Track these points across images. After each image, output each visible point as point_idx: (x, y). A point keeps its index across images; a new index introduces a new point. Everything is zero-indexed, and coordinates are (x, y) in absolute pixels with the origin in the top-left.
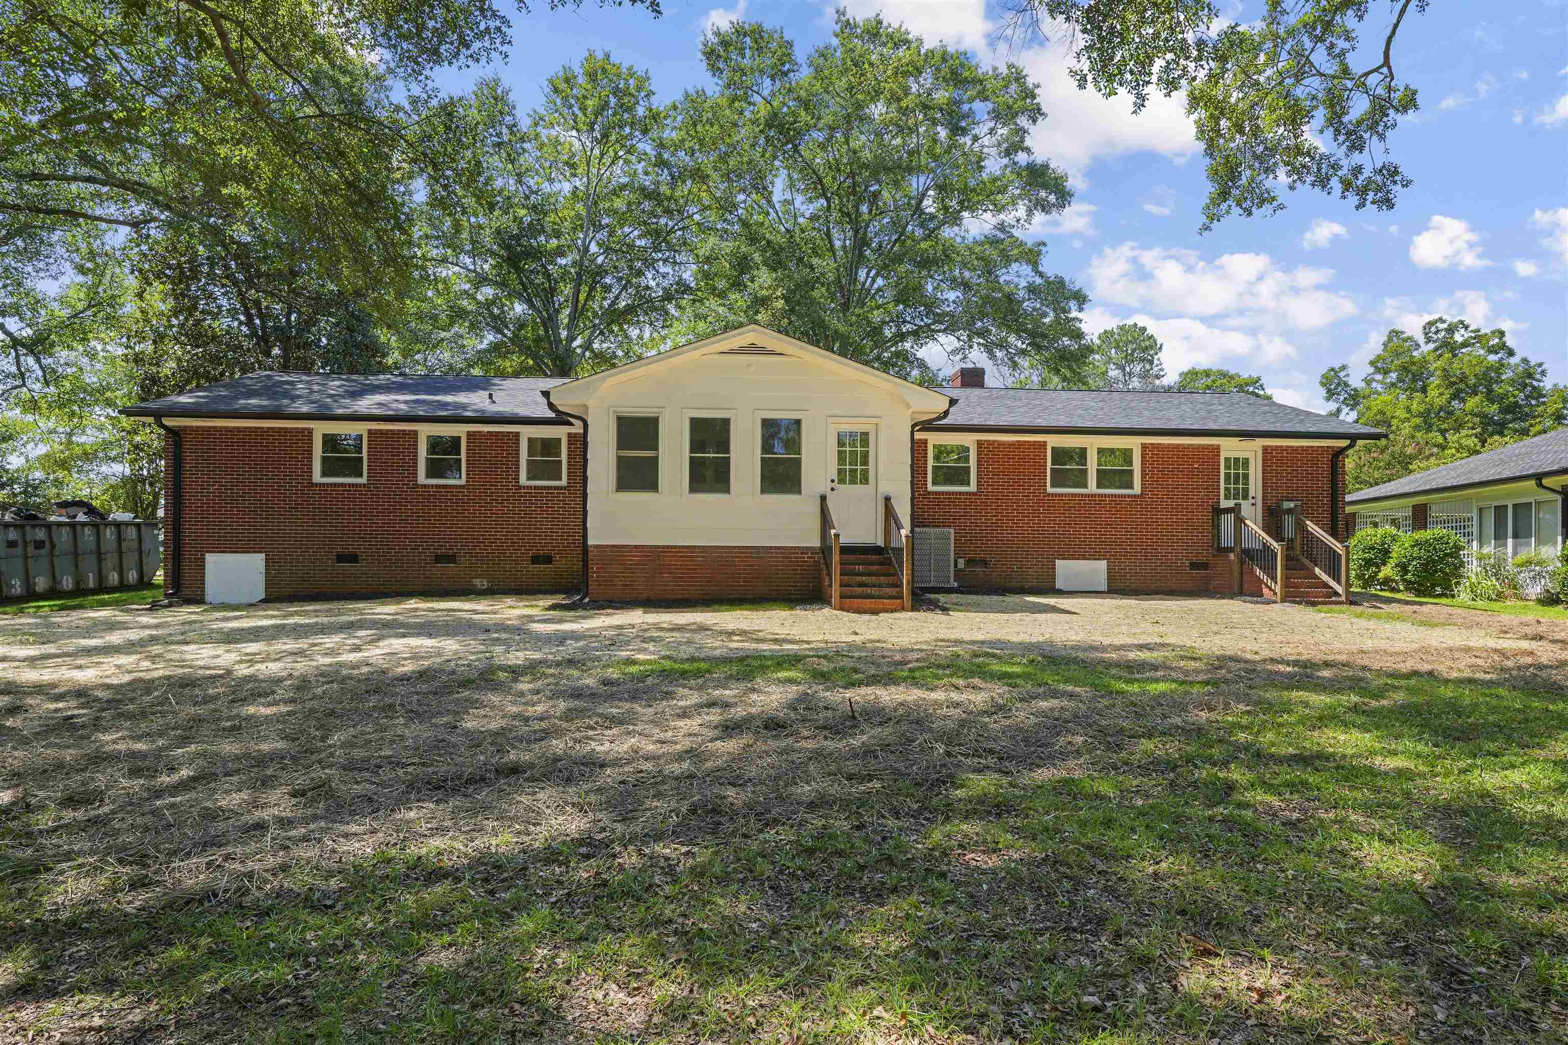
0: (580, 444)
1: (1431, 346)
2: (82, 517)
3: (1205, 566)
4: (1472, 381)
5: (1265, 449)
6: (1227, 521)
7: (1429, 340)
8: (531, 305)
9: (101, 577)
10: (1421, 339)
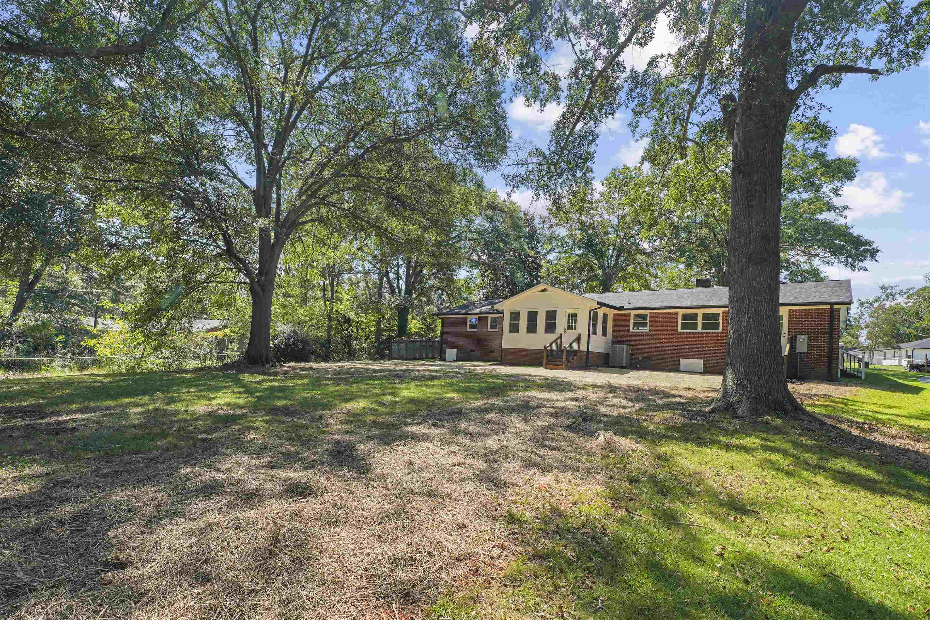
5: (790, 310)
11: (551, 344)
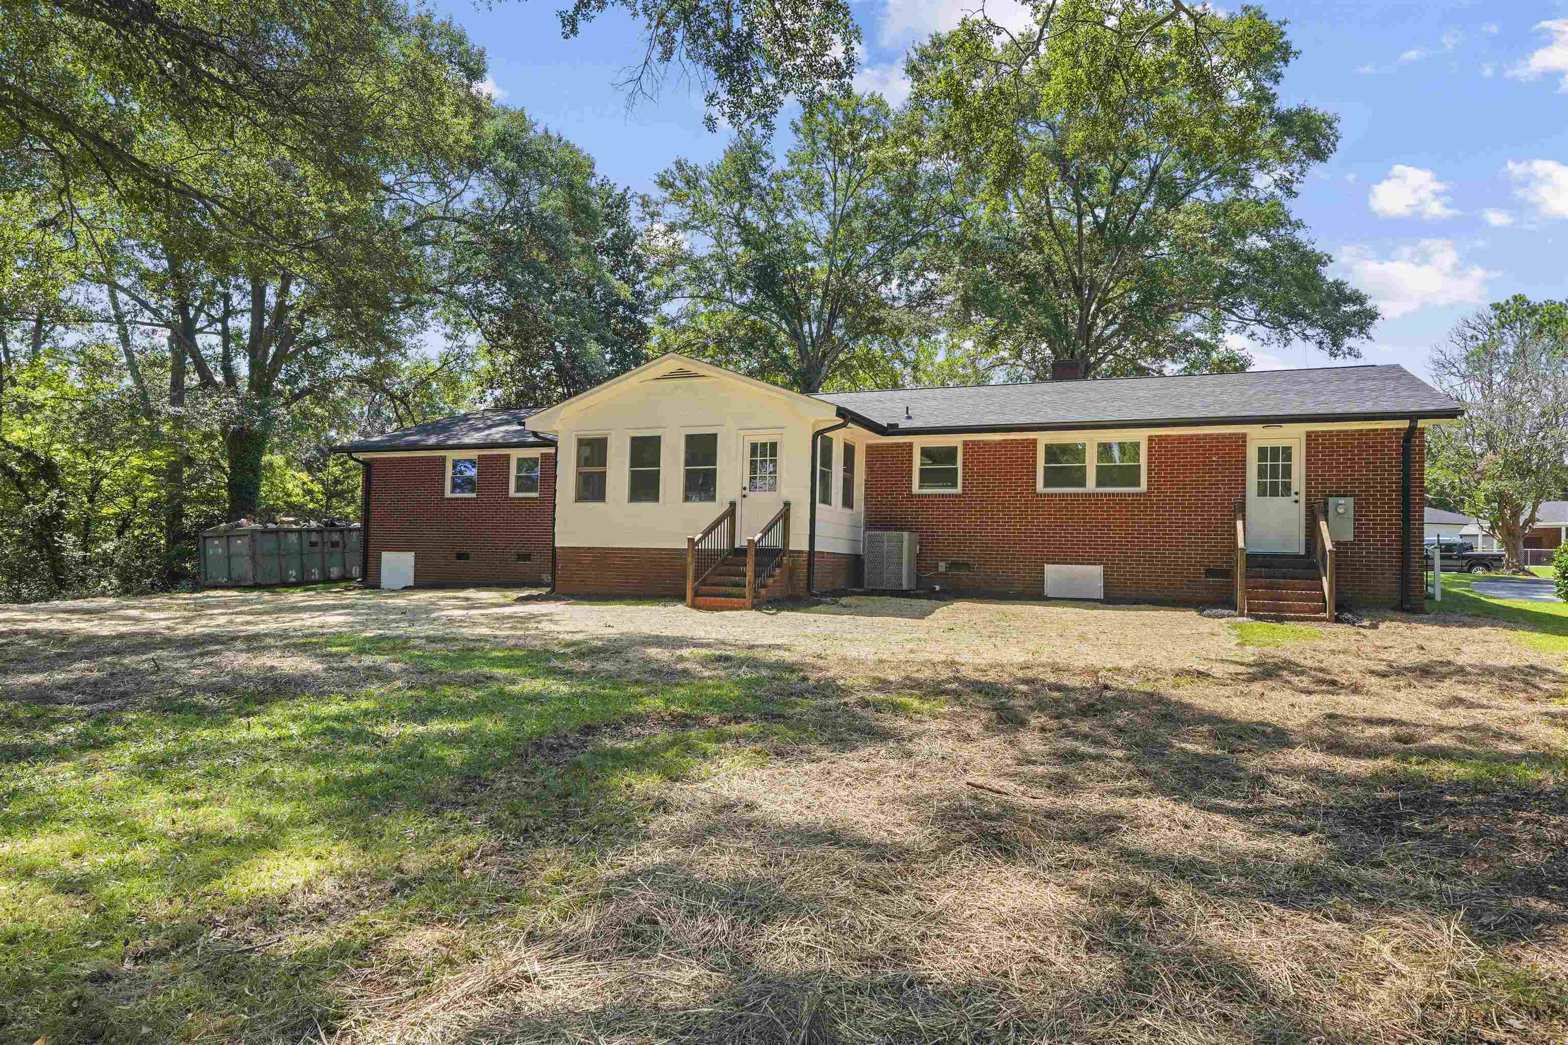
0: (551, 462)
3: (1224, 573)
5: (1309, 435)
11: (707, 533)
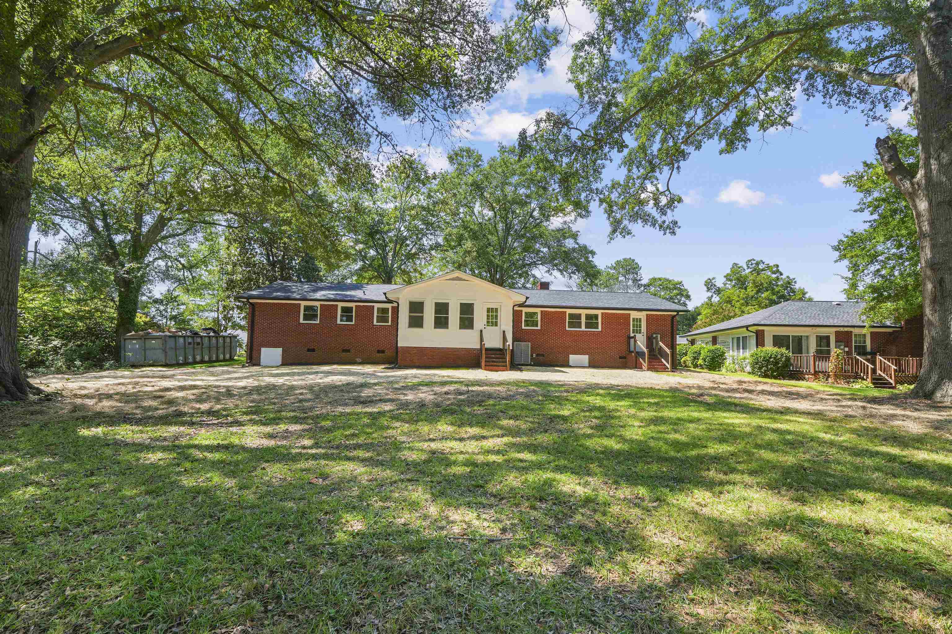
0: (396, 310)
1: (749, 270)
2: (212, 334)
3: (624, 358)
4: (765, 285)
5: (647, 315)
6: (632, 341)
7: (748, 268)
8: (377, 252)
9: (217, 357)
10: (745, 267)
